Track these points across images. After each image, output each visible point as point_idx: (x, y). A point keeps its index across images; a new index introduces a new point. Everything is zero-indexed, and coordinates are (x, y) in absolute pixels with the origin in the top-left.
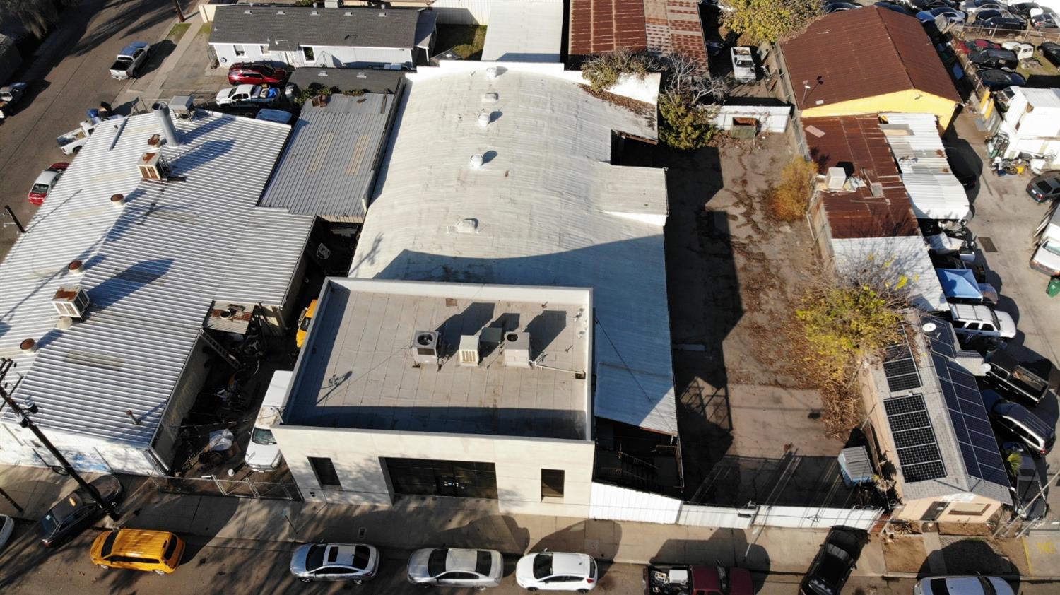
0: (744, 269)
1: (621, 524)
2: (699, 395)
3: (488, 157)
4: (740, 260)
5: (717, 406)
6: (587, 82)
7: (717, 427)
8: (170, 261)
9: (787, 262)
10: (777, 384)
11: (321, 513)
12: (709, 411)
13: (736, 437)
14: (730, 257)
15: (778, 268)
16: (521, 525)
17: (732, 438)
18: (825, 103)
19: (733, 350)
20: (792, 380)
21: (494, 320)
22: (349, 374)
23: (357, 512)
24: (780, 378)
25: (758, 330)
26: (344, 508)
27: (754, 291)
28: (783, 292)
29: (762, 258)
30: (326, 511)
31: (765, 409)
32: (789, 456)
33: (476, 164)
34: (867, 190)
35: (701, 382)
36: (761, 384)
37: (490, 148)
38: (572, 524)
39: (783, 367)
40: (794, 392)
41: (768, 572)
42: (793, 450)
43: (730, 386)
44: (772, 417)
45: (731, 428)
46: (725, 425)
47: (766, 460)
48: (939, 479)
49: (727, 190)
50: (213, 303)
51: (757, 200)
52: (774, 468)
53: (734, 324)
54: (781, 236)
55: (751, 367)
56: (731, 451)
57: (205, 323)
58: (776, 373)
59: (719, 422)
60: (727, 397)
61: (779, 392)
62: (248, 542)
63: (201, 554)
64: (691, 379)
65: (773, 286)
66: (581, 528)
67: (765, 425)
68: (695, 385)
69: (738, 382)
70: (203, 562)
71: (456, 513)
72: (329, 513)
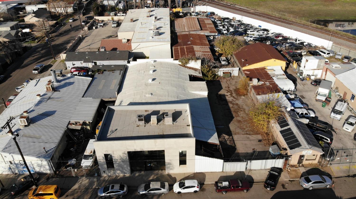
0: (232, 107)
1: (205, 173)
2: (224, 138)
3: (154, 80)
4: (231, 105)
5: (230, 141)
6: (180, 63)
7: (231, 146)
8: (55, 111)
9: (245, 105)
10: (247, 134)
11: (107, 179)
12: (228, 142)
13: (237, 148)
14: (228, 104)
15: (242, 106)
16: (173, 176)
17: (236, 148)
18: (249, 65)
19: (232, 126)
20: (252, 133)
21: (160, 114)
22: (117, 129)
23: (119, 178)
24: (248, 133)
25: (239, 121)
26: (115, 177)
27: (236, 112)
28: (245, 112)
29: (237, 104)
30: (109, 178)
31: (245, 140)
32: (254, 152)
33: (150, 81)
34: (265, 84)
35: (224, 135)
36: (242, 134)
37: (154, 78)
38: (189, 175)
39: (248, 130)
40: (252, 135)
41: (254, 182)
42: (255, 150)
43: (233, 135)
44: (247, 142)
45: (235, 146)
46: (233, 145)
47: (248, 153)
48: (300, 147)
49: (224, 89)
50: (70, 121)
51: (233, 91)
52: (250, 155)
53: (232, 120)
54: (242, 99)
55: (238, 130)
56: (236, 152)
57: (67, 127)
58: (246, 131)
59: (231, 145)
60: (233, 138)
61: (248, 136)
62: (82, 189)
63: (66, 194)
64: (221, 134)
65: (242, 111)
66: (193, 175)
67: (245, 144)
68: (223, 136)
69: (236, 134)
70: (67, 196)
71: (152, 175)
72: (110, 179)
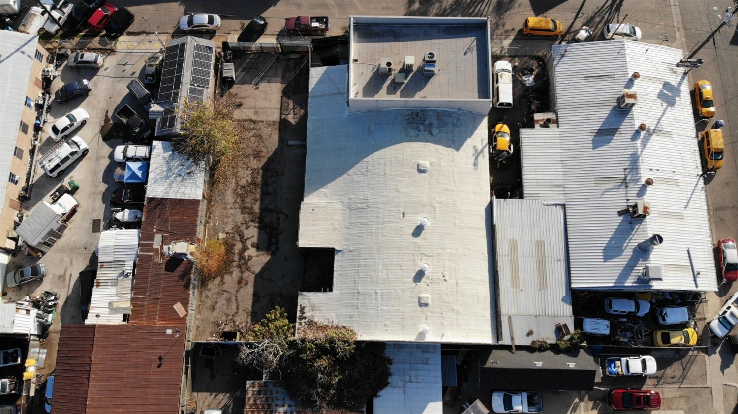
0: (256, 200)
2: (294, 114)
5: (287, 109)
7: (289, 98)
10: (254, 122)
12: (291, 106)
13: (281, 93)
20: (246, 124)
21: (400, 90)
22: (465, 54)
24: (252, 126)
25: (257, 155)
27: (253, 184)
28: (237, 183)
29: (244, 210)
31: (264, 108)
32: (257, 84)
34: (165, 241)
35: (293, 122)
36: (263, 122)
39: (249, 132)
40: (246, 118)
42: (255, 87)
43: (279, 120)
44: (261, 103)
45: (282, 97)
46: (284, 99)
47: (268, 82)
49: (253, 273)
50: (558, 127)
51: (235, 264)
52: (266, 78)
53: (269, 159)
54: (227, 230)
55: (265, 131)
56: (284, 85)
57: (557, 114)
58: (254, 129)
59: (287, 100)
60: (281, 114)
61: (254, 118)
64: (297, 123)
65: (243, 187)
67: (265, 99)
68: (296, 120)
69: (274, 122)
